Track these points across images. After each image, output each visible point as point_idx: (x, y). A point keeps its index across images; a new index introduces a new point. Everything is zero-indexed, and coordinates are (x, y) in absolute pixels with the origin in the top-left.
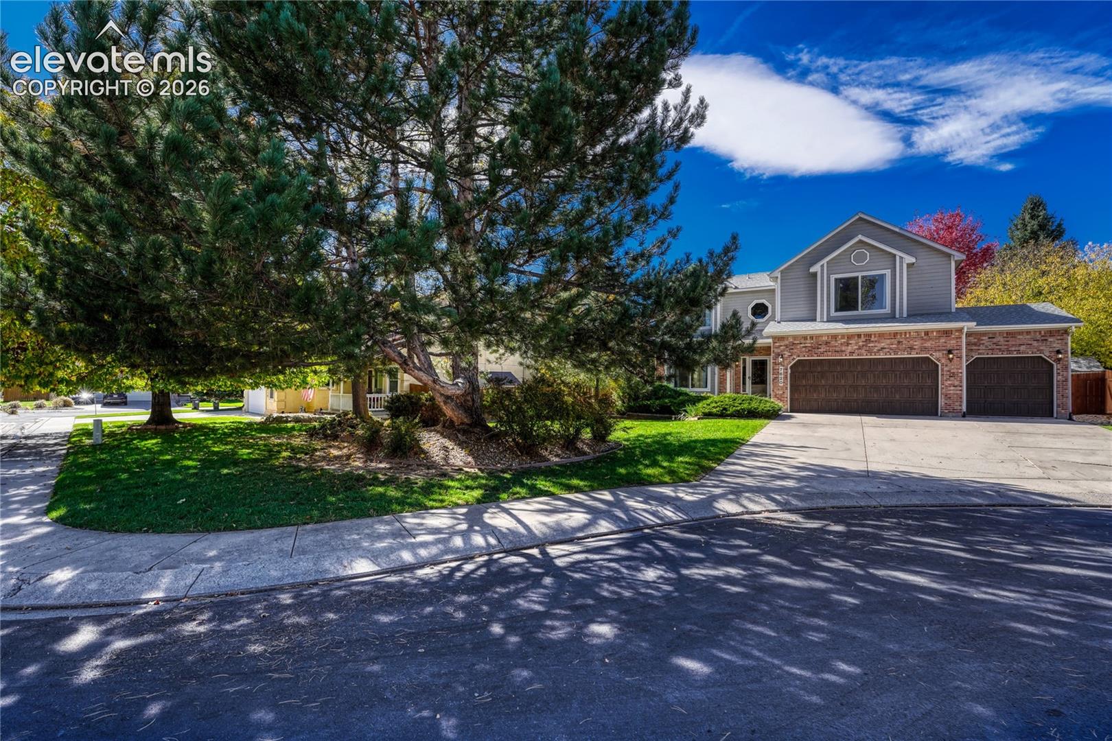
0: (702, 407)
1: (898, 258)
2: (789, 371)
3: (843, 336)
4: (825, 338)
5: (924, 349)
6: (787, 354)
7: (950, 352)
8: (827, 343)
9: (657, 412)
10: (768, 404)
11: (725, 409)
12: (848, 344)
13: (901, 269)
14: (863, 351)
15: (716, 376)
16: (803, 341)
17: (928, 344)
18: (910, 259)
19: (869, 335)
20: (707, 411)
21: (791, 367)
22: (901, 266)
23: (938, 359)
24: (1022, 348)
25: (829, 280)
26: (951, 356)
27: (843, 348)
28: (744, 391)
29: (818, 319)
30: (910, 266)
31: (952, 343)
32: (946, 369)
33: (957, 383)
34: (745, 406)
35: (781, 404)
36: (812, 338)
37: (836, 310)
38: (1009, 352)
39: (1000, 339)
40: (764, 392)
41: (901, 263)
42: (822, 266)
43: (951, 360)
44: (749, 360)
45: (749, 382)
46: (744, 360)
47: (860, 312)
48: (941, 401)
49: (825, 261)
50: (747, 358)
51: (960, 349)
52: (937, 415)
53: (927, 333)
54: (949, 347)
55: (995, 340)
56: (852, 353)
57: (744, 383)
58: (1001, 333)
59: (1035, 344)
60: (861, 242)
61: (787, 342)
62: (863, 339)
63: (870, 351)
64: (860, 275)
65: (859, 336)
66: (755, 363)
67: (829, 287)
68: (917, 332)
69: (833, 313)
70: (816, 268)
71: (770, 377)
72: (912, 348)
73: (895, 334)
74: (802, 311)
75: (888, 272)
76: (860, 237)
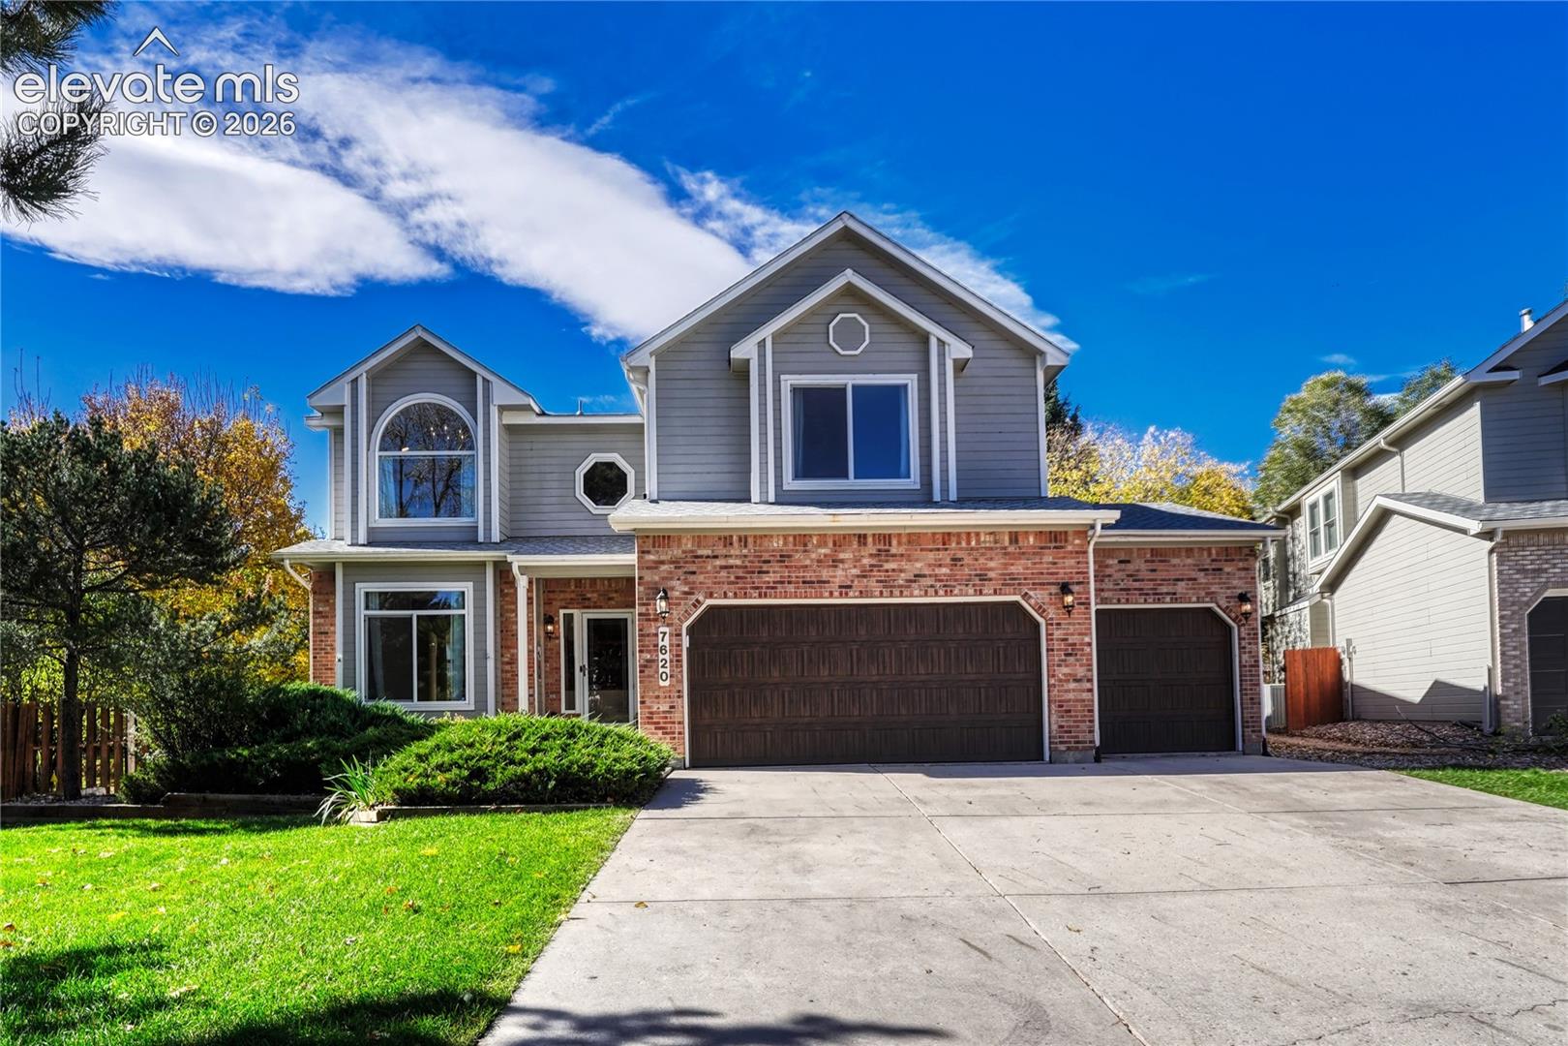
0: (401, 767)
1: (933, 342)
2: (686, 642)
3: (823, 539)
4: (777, 544)
5: (1010, 581)
6: (678, 588)
7: (1065, 589)
8: (784, 558)
9: (273, 786)
10: (628, 749)
11: (479, 774)
12: (836, 562)
13: (942, 374)
14: (872, 583)
15: (491, 664)
16: (721, 550)
17: (1017, 568)
18: (960, 350)
19: (884, 538)
20: (413, 782)
21: (691, 630)
22: (942, 365)
23: (1041, 610)
24: (1181, 587)
25: (777, 391)
26: (1069, 599)
27: (825, 574)
28: (571, 705)
29: (755, 496)
30: (961, 366)
31: (1067, 567)
32: (1058, 634)
33: (1081, 672)
34: (549, 759)
35: (666, 747)
36: (744, 541)
37: (797, 476)
38: (1159, 597)
39: (1139, 565)
40: (620, 712)
41: (942, 355)
42: (762, 344)
43: (1068, 609)
44: (581, 618)
45: (581, 681)
46: (569, 619)
47: (852, 483)
48: (1050, 721)
49: (767, 331)
50: (576, 612)
51: (1085, 583)
52: (1041, 757)
53: (1014, 538)
54: (1062, 578)
55: (1131, 567)
56: (845, 588)
57: (571, 686)
58: (1141, 549)
59: (1202, 578)
60: (850, 291)
61: (677, 552)
62: (871, 548)
63: (888, 585)
64: (849, 381)
65: (862, 539)
66: (595, 626)
67: (778, 410)
68: (994, 532)
69: (790, 484)
70: (744, 350)
71: (636, 660)
72: (983, 578)
73: (946, 537)
74: (715, 475)
75: (911, 381)
76: (849, 276)
